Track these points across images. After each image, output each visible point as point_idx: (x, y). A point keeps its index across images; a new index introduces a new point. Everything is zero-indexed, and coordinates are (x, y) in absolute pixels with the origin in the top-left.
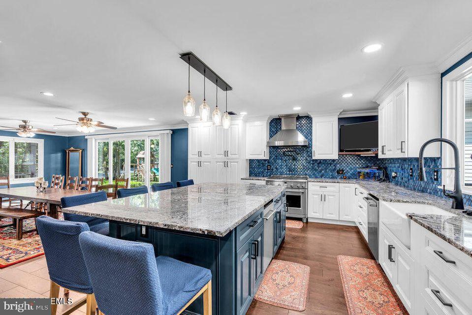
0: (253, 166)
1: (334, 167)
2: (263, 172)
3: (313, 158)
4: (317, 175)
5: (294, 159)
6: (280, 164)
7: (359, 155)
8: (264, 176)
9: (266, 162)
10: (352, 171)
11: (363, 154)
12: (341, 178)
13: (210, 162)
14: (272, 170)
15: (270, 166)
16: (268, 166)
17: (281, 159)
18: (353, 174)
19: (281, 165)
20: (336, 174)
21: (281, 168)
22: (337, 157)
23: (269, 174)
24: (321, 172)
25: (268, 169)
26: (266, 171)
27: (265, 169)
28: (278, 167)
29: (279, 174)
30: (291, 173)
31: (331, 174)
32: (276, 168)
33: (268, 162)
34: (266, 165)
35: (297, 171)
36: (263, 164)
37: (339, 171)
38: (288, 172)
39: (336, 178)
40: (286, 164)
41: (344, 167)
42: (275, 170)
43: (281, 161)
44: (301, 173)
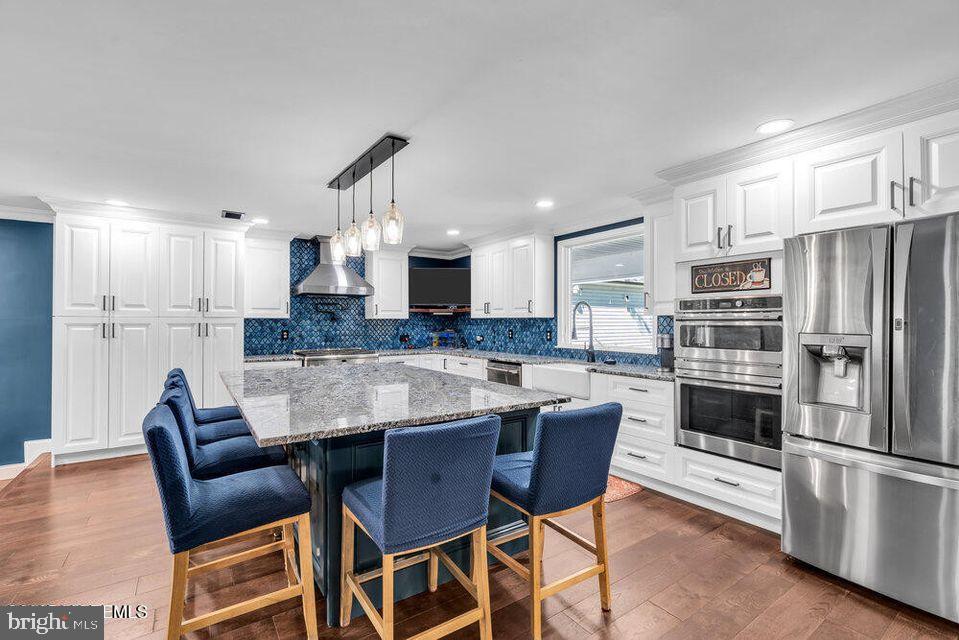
1: (396, 332)
2: (271, 345)
3: (367, 317)
4: (372, 345)
5: (334, 318)
6: (308, 327)
7: (429, 314)
8: (273, 353)
9: (279, 324)
10: (419, 336)
11: (436, 312)
12: (405, 348)
13: (147, 325)
14: (293, 340)
15: (287, 332)
16: (283, 332)
17: (310, 319)
19: (311, 330)
20: (399, 342)
21: (311, 336)
22: (407, 316)
23: (285, 347)
24: (377, 339)
25: (282, 339)
26: (279, 342)
27: (276, 339)
28: (303, 333)
31: (391, 341)
32: (300, 336)
33: (285, 325)
34: (279, 331)
35: (340, 340)
36: (271, 328)
37: (403, 338)
38: (323, 343)
39: (399, 348)
40: (319, 327)
41: (408, 331)
42: (298, 339)
43: (309, 322)
44: (347, 343)
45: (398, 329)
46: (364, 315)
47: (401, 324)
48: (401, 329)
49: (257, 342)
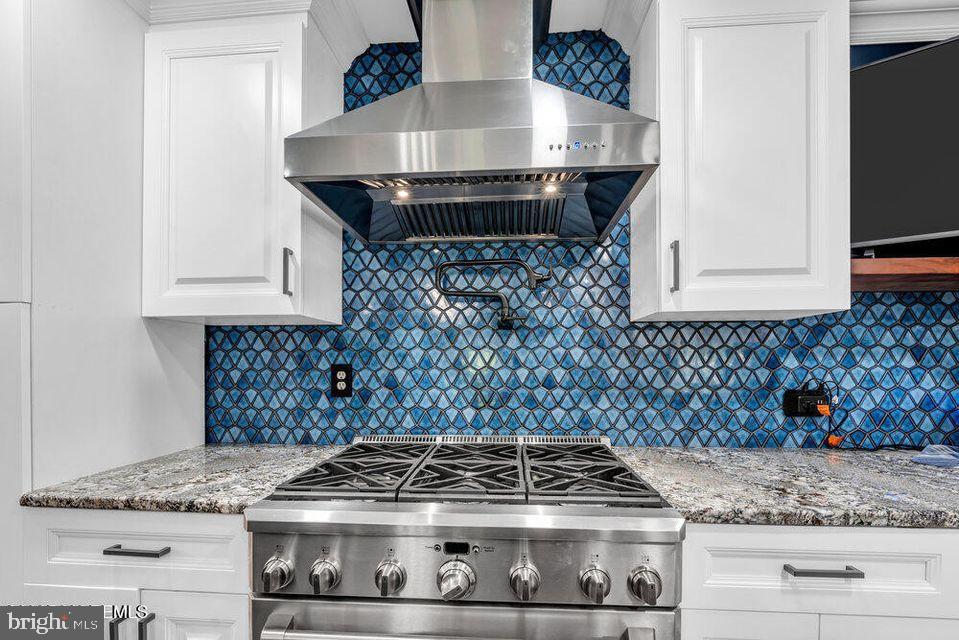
0: (235, 375)
1: (764, 375)
2: (299, 415)
3: (639, 312)
4: (659, 425)
5: (510, 322)
6: (417, 353)
8: (305, 441)
9: (324, 344)
10: (878, 395)
12: (809, 443)
14: (366, 395)
15: (347, 371)
16: (335, 368)
18: (878, 417)
19: (427, 364)
20: (780, 417)
21: (424, 384)
22: (840, 299)
23: (340, 423)
24: (681, 402)
25: (335, 393)
26: (323, 403)
27: (315, 395)
28: (400, 374)
29: (409, 422)
30: (487, 414)
31: (743, 415)
32: (391, 384)
33: (339, 346)
34: (324, 365)
35: (531, 402)
36: (302, 358)
37: (801, 403)
38: (469, 414)
39: (779, 444)
40: (453, 354)
41: (824, 367)
42: (383, 393)
43: (418, 334)
44: (558, 413)
45: (773, 364)
46: (625, 309)
47: (792, 345)
48: (791, 362)
49: (259, 403)
